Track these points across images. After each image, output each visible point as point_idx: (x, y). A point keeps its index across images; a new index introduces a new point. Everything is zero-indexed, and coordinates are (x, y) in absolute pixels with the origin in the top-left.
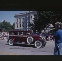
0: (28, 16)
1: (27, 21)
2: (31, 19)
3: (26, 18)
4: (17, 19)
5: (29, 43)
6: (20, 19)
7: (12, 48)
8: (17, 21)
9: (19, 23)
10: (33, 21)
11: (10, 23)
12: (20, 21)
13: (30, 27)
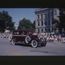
0: (51, 11)
1: (50, 17)
2: (55, 14)
3: (49, 13)
4: (39, 16)
5: (27, 43)
6: (42, 15)
7: (33, 51)
8: (39, 18)
9: (41, 20)
10: (58, 17)
11: (30, 21)
12: (42, 17)
13: (54, 25)
